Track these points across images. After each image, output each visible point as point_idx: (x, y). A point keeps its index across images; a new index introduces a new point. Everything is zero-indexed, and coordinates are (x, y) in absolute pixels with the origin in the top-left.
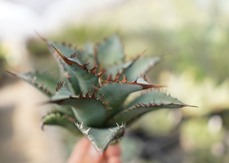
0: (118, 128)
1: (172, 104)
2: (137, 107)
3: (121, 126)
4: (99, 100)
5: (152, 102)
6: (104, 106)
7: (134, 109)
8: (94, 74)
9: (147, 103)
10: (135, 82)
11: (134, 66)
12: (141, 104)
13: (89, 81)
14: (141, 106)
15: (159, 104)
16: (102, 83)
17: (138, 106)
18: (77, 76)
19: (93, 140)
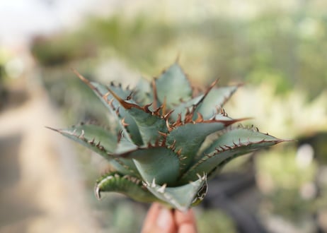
0: (200, 180)
1: (263, 141)
2: (218, 151)
3: (203, 178)
4: (171, 149)
5: (237, 143)
6: (177, 155)
7: (215, 154)
8: (160, 116)
9: (231, 145)
10: (214, 120)
11: (205, 100)
12: (224, 147)
13: (154, 127)
14: (224, 150)
15: (246, 144)
16: (171, 126)
17: (220, 149)
18: (137, 123)
19: (171, 199)
